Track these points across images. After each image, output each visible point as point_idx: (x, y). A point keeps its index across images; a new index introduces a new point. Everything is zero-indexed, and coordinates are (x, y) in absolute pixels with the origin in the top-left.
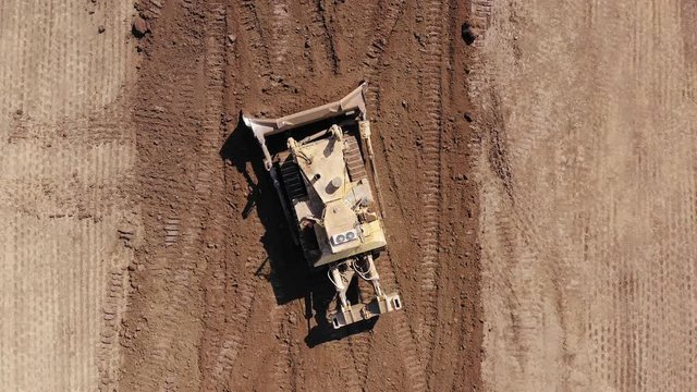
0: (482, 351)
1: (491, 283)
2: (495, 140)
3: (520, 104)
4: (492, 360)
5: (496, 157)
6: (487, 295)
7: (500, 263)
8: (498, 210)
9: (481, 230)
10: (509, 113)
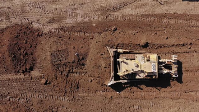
0: (174, 14)
1: (153, 11)
2: (110, 10)
3: (99, 3)
4: (177, 11)
5: (114, 10)
6: (157, 12)
7: (147, 8)
8: (131, 9)
9: (137, 14)
10: (101, 6)
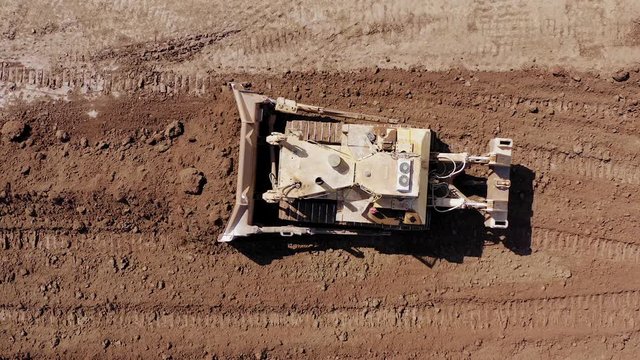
0: (413, 71)
1: (331, 59)
2: (156, 55)
3: (111, 25)
4: (425, 58)
5: (176, 53)
6: (345, 64)
7: (307, 48)
8: (241, 51)
9: (265, 71)
10: (124, 38)
